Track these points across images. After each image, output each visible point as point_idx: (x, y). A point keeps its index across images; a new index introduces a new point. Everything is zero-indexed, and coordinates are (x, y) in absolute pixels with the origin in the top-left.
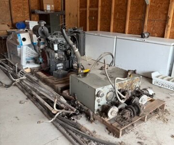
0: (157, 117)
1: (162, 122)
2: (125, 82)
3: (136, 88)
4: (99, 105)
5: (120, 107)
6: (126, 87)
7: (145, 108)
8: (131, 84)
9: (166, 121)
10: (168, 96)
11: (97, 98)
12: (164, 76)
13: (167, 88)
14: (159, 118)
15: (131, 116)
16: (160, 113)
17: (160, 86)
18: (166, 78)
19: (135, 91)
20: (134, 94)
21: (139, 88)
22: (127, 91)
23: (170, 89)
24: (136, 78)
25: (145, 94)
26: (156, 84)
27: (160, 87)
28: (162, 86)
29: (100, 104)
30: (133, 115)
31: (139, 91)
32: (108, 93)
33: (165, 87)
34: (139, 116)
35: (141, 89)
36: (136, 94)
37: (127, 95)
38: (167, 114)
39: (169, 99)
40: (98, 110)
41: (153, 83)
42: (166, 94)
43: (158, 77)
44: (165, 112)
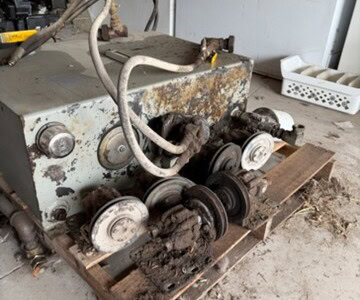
0: (305, 212)
1: (328, 236)
2: (187, 83)
3: (230, 109)
4: (62, 192)
5: (155, 195)
6: (193, 102)
7: (264, 190)
8: (214, 92)
9: (339, 228)
10: (333, 129)
11: (42, 163)
12: (316, 69)
13: (326, 104)
14: (314, 216)
15: (205, 235)
16: (316, 195)
17: (305, 98)
18: (324, 75)
19: (227, 117)
20: (226, 129)
21: (242, 106)
22: (192, 121)
23: (334, 106)
24: (231, 67)
25: (266, 130)
26: (292, 95)
27: (306, 104)
28: (312, 100)
29: (65, 184)
30: (213, 233)
31: (244, 117)
32: (105, 133)
33: (320, 102)
34: (240, 225)
35: (250, 109)
36: (231, 129)
37: (190, 138)
38: (339, 197)
39: (337, 141)
40: (60, 214)
41: (284, 91)
42: (326, 123)
43: (299, 71)
44: (331, 191)
